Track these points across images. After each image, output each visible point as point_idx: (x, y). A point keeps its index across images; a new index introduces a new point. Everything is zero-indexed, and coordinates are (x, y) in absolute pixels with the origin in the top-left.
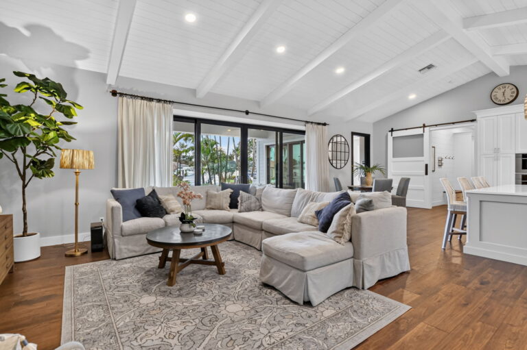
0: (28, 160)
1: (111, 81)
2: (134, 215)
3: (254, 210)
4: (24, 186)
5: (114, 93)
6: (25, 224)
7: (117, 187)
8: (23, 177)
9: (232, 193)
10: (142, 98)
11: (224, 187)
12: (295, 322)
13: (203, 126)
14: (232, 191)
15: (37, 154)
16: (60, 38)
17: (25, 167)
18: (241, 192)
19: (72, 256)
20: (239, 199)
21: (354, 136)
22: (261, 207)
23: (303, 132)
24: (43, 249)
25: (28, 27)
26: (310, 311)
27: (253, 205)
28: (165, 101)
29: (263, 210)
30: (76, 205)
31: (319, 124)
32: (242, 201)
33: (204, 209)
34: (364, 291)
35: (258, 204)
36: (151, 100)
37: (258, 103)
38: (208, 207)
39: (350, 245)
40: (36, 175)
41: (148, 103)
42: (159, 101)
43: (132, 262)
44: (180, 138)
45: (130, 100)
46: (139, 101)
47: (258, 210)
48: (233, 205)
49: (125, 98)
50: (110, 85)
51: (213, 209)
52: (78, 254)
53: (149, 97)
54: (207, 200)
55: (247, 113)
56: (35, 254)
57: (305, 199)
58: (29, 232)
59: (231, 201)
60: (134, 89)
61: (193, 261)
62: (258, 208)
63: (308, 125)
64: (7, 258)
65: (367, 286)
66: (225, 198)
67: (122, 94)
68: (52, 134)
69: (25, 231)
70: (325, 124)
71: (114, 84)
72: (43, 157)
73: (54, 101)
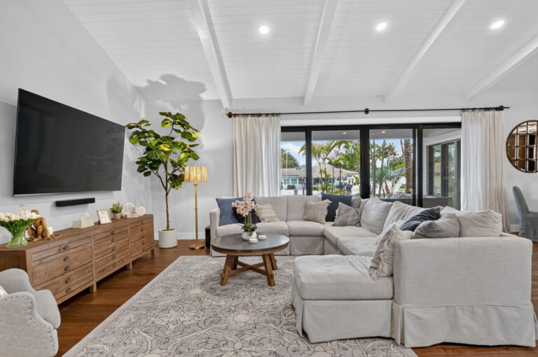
0: (168, 177)
1: (226, 105)
2: (231, 221)
3: (350, 225)
4: (167, 194)
5: (230, 115)
6: (168, 222)
7: (233, 196)
8: (166, 189)
9: (330, 204)
10: (253, 115)
11: (324, 197)
12: (274, 349)
13: (314, 133)
14: (331, 202)
15: (174, 171)
16: (182, 81)
17: (167, 181)
18: (340, 203)
19: (193, 249)
20: (337, 211)
22: (360, 222)
23: (457, 125)
24: (179, 241)
25: (164, 78)
26: (303, 345)
27: (350, 219)
28: (273, 114)
29: (360, 226)
30: (196, 210)
31: (488, 109)
32: (339, 213)
33: (300, 220)
34: (402, 350)
35: (356, 217)
36: (260, 115)
37: (383, 98)
38: (305, 217)
39: (389, 281)
40: (174, 187)
41: (257, 118)
42: (267, 115)
43: (220, 261)
44: (334, 146)
45: (242, 119)
46: (249, 118)
47: (355, 225)
48: (330, 217)
49: (237, 118)
50: (227, 109)
51: (309, 220)
52: (197, 248)
53: (258, 112)
54: (305, 210)
55: (367, 111)
56: (174, 244)
57: (396, 216)
58: (170, 228)
59: (328, 213)
60: (246, 108)
61: (254, 268)
62: (355, 222)
63: (466, 114)
64: (143, 244)
65: (410, 342)
66: (322, 210)
67: (235, 115)
68: (183, 156)
69: (168, 227)
70: (501, 108)
71: (228, 107)
72: (178, 173)
73: (182, 130)
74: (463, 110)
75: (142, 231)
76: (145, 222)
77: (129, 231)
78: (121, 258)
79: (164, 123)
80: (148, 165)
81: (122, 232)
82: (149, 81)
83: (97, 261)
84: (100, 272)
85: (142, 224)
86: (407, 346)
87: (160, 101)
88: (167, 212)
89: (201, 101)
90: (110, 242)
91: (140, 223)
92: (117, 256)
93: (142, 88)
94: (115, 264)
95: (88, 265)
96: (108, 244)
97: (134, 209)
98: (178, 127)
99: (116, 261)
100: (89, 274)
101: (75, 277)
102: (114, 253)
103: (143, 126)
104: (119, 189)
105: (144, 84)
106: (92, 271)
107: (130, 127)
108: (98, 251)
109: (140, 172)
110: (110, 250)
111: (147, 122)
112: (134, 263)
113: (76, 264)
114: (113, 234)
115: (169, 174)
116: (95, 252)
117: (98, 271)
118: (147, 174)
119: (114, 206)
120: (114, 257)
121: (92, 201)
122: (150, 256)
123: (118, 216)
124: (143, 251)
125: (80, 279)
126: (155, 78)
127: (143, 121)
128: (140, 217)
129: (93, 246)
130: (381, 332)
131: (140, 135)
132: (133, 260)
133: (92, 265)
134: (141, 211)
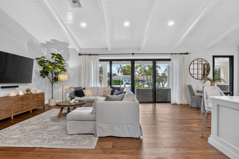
4: (52, 85)
5: (80, 55)
6: (52, 96)
8: (52, 83)
13: (113, 62)
14: (112, 89)
15: (55, 76)
17: (52, 80)
18: (116, 90)
21: (215, 58)
25: (52, 40)
28: (96, 55)
30: (63, 91)
31: (182, 54)
36: (91, 55)
37: (139, 49)
42: (94, 55)
45: (84, 56)
46: (87, 56)
53: (90, 54)
54: (104, 92)
55: (133, 54)
60: (86, 52)
63: (172, 56)
64: (38, 103)
65: (98, 135)
66: (109, 92)
67: (82, 55)
68: (59, 70)
69: (52, 98)
70: (187, 54)
71: (79, 51)
72: (57, 77)
73: (59, 60)
74: (172, 54)
75: (38, 98)
76: (40, 95)
77: (31, 98)
78: (26, 108)
79: (53, 57)
80: (44, 73)
81: (27, 98)
82: (46, 41)
83: (14, 108)
84: (15, 112)
85: (38, 96)
86: (97, 136)
87: (53, 49)
88: (52, 92)
89: (68, 49)
90: (21, 101)
91: (37, 96)
92: (24, 107)
93: (44, 44)
94: (23, 110)
95: (10, 109)
96: (20, 103)
97: (36, 90)
98: (58, 59)
99: (23, 109)
100: (10, 112)
101: (3, 113)
102: (22, 106)
103: (42, 59)
104: (31, 82)
105: (45, 43)
106: (11, 111)
107: (37, 59)
108: (15, 105)
109: (41, 76)
110: (21, 105)
111: (45, 57)
112: (33, 110)
113: (4, 108)
114: (22, 99)
115: (53, 78)
116: (13, 105)
117: (14, 111)
118: (44, 77)
119: (27, 89)
120: (23, 107)
121: (18, 87)
122: (43, 109)
123: (29, 92)
124: (38, 106)
125: (5, 114)
126: (49, 41)
127: (42, 57)
128: (38, 93)
129: (12, 103)
130: (92, 132)
131: (42, 62)
132: (33, 109)
133: (11, 110)
134: (39, 91)
